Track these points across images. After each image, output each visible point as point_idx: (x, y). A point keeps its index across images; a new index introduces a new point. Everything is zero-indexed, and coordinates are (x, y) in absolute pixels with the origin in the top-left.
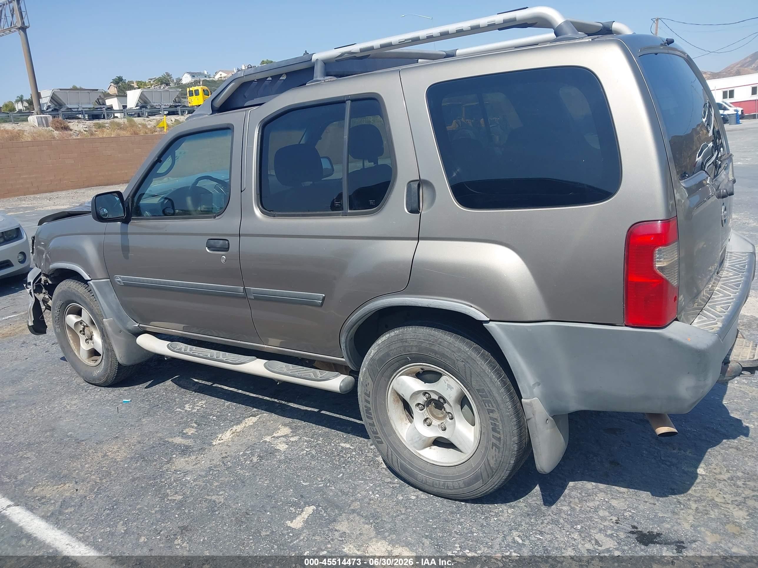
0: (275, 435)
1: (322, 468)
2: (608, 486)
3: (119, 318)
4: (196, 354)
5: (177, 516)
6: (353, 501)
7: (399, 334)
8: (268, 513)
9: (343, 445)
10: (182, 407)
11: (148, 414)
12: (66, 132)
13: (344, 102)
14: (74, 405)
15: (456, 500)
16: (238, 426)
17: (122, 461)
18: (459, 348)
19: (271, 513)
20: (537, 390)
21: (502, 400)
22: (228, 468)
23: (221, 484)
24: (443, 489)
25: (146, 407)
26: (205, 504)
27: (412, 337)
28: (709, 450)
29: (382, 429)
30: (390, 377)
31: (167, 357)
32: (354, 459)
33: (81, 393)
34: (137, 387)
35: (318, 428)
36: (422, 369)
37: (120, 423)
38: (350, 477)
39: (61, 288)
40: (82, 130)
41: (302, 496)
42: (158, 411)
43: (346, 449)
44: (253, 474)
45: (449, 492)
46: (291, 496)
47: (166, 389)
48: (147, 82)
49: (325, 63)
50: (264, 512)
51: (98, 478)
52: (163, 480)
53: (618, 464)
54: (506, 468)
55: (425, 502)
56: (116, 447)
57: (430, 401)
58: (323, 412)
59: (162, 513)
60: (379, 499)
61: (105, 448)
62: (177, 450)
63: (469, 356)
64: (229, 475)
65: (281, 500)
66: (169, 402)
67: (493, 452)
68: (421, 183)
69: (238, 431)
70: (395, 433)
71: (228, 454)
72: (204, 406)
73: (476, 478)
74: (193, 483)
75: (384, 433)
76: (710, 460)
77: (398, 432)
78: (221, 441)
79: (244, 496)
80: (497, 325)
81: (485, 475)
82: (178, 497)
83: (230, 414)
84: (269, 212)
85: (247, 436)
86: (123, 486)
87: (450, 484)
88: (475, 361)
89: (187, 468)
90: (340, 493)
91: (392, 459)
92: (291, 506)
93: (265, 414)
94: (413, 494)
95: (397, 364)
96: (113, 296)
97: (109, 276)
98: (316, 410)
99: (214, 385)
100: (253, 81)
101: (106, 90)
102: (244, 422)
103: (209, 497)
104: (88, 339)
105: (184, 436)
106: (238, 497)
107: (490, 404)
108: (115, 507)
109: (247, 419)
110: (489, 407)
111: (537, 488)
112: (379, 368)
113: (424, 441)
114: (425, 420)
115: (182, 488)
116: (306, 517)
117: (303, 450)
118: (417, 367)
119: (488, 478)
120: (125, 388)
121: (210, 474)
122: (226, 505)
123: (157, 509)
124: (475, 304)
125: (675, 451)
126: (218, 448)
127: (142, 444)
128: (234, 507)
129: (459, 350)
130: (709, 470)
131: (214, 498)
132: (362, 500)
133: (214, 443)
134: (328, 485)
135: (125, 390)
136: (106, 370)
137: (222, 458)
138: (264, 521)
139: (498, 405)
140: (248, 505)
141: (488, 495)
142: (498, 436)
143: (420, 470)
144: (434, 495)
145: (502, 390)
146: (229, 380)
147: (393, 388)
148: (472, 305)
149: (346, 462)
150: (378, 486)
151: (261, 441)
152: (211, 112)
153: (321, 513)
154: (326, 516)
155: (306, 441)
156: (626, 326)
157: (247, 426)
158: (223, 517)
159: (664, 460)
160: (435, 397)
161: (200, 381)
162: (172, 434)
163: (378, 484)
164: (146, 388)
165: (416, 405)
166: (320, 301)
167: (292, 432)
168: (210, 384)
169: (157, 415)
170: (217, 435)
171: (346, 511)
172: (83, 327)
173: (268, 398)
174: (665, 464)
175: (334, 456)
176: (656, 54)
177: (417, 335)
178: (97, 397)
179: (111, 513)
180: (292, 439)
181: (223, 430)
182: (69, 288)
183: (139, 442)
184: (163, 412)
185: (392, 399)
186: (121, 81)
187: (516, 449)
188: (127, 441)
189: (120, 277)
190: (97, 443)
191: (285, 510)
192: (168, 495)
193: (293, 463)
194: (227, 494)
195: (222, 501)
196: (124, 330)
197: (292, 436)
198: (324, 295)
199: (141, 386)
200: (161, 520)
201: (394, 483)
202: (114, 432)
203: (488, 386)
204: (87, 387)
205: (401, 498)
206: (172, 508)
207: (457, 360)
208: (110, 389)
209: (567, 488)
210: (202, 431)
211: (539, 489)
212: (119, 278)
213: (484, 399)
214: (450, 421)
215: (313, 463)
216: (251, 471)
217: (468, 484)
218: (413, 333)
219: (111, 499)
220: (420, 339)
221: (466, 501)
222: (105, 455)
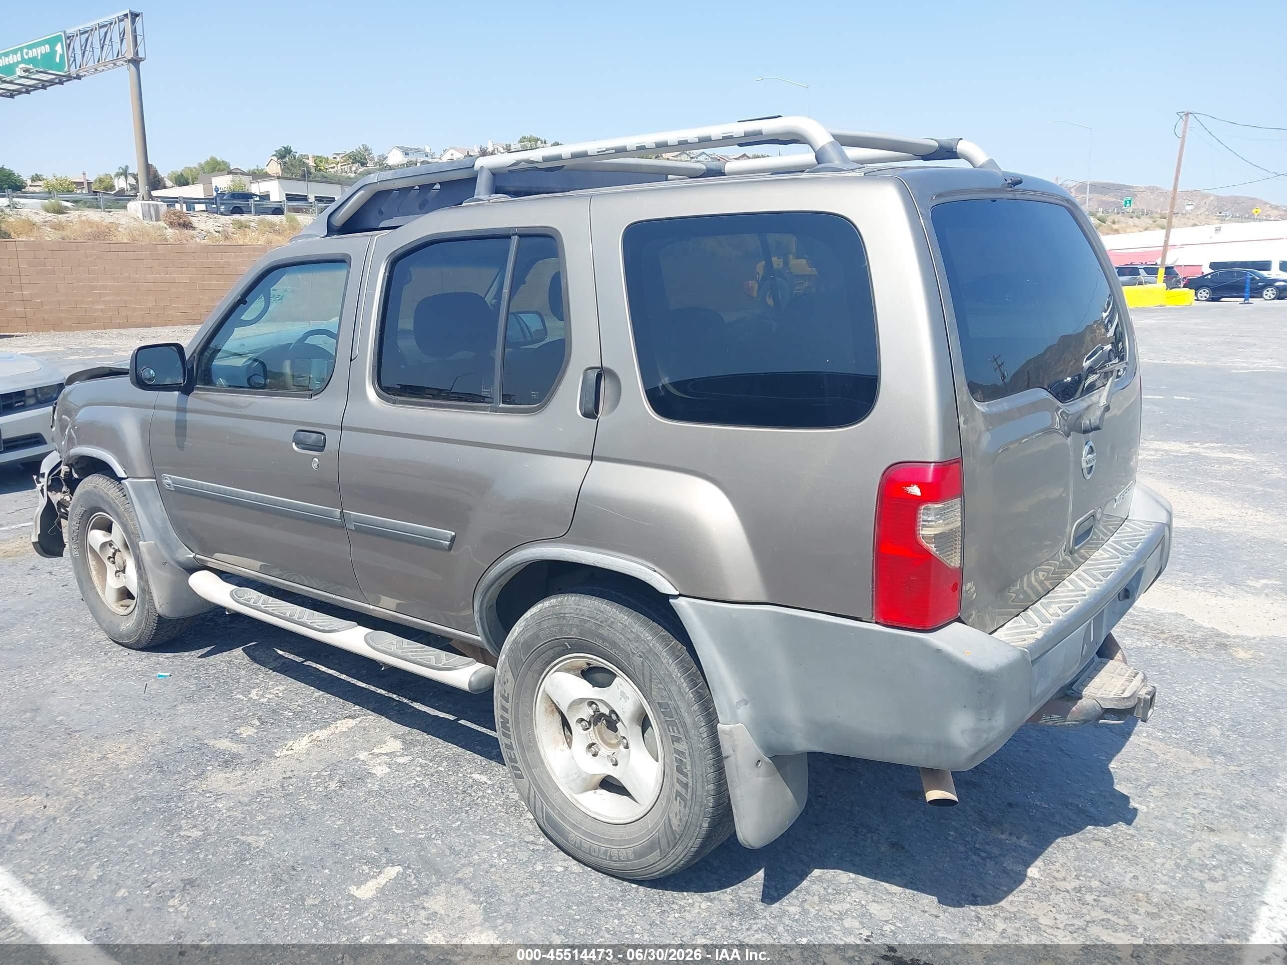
0: (376, 751)
1: (432, 809)
2: (874, 881)
3: (165, 541)
4: (270, 610)
5: (184, 862)
6: (464, 865)
7: (556, 606)
8: (326, 871)
9: (476, 776)
10: (246, 692)
11: (190, 698)
12: (186, 231)
13: (509, 237)
14: (81, 674)
15: (624, 880)
16: (323, 731)
17: (127, 769)
18: (637, 635)
19: (331, 870)
20: (743, 712)
21: (694, 723)
22: (288, 795)
23: (269, 818)
24: (604, 859)
25: (191, 687)
26: (233, 848)
27: (572, 611)
28: (1059, 840)
29: (524, 755)
30: (541, 673)
31: (229, 610)
32: (486, 801)
33: (97, 657)
34: (186, 654)
35: (448, 745)
36: (589, 664)
37: (142, 709)
38: (471, 828)
39: (84, 487)
40: (212, 231)
41: (386, 850)
42: (208, 695)
43: (479, 783)
44: (323, 808)
45: (612, 864)
46: (370, 848)
47: (230, 662)
48: (331, 158)
49: (493, 174)
50: (320, 868)
51: (83, 793)
52: (180, 804)
53: (903, 848)
54: (696, 834)
55: (575, 878)
56: (123, 747)
57: (598, 717)
58: (462, 722)
59: (163, 856)
60: (505, 866)
61: (107, 746)
62: (217, 760)
63: (651, 648)
64: (285, 806)
65: (353, 852)
66: (228, 683)
67: (677, 806)
68: (602, 373)
69: (321, 738)
70: (543, 763)
71: (295, 773)
72: (280, 694)
73: (652, 846)
74: (226, 813)
75: (526, 762)
76: (1054, 856)
77: (548, 762)
78: (291, 752)
79: (297, 841)
80: (689, 603)
81: (664, 842)
82: (196, 833)
83: (315, 711)
84: (388, 396)
85: (332, 747)
86: (117, 808)
87: (615, 853)
88: (658, 657)
89: (224, 789)
90: (447, 852)
91: (535, 805)
92: (365, 864)
93: (370, 717)
94: (561, 863)
95: (550, 653)
96: (157, 507)
97: (156, 475)
98: (452, 718)
99: (305, 663)
100: (393, 190)
101: (264, 167)
102: (333, 726)
103: (243, 838)
104: (119, 571)
105: (234, 736)
106: (287, 841)
107: (675, 728)
108: (94, 839)
109: (340, 722)
110: (674, 732)
111: (761, 874)
112: (524, 657)
113: (584, 780)
114: (591, 746)
115: (207, 818)
116: (384, 882)
117: (412, 778)
118: (582, 659)
119: (669, 847)
120: (167, 654)
121: (256, 802)
122: (265, 852)
123: (157, 848)
124: (660, 567)
125: (1003, 837)
126: (283, 762)
127: (166, 746)
128: (277, 856)
129: (638, 638)
130: (1048, 871)
131: (250, 839)
132: (480, 865)
133: (278, 755)
134: (433, 836)
135: (167, 658)
136: (139, 623)
137: (284, 778)
138: (317, 882)
139: (686, 732)
140: (299, 856)
141: (671, 875)
142: (685, 780)
143: (574, 826)
144: (593, 868)
145: (696, 707)
146: (331, 657)
147: (544, 691)
148: (656, 569)
149: (473, 804)
150: (511, 846)
151: (351, 759)
152: (326, 233)
153: (408, 879)
154: (415, 885)
155: (421, 765)
156: (877, 623)
157: (337, 731)
158: (255, 871)
159: (979, 849)
160: (605, 710)
161: (287, 655)
162: (217, 735)
163: (512, 843)
164: (200, 657)
165: (577, 721)
166: (448, 543)
167: (403, 749)
168: (299, 659)
169: (204, 702)
170: (286, 742)
171: (449, 880)
172: (113, 551)
173: (383, 692)
174: (979, 855)
175: (457, 793)
176: (994, 200)
177: (580, 609)
178: (119, 664)
179: (87, 847)
180: (400, 760)
181: (296, 735)
182: (95, 487)
183: (162, 742)
184: (214, 698)
185: (543, 708)
186: (289, 154)
187: (711, 805)
188: (144, 738)
189: (170, 477)
190: (97, 738)
191: (354, 869)
192: (181, 828)
193: (390, 797)
194: (272, 835)
195: (262, 844)
196: (173, 563)
197: (400, 756)
198: (453, 534)
199: (193, 653)
200: (158, 866)
201: (538, 844)
202: (129, 722)
203: (675, 701)
204: (110, 648)
205: (539, 867)
206: (181, 850)
207: (633, 653)
208: (144, 654)
209: (808, 878)
210: (265, 733)
211: (763, 875)
212: (168, 480)
213: (667, 719)
214: (624, 750)
215: (421, 800)
216: (320, 804)
217: (639, 855)
218: (575, 604)
219: (92, 826)
220: (583, 615)
221: (640, 883)
222: (104, 757)
